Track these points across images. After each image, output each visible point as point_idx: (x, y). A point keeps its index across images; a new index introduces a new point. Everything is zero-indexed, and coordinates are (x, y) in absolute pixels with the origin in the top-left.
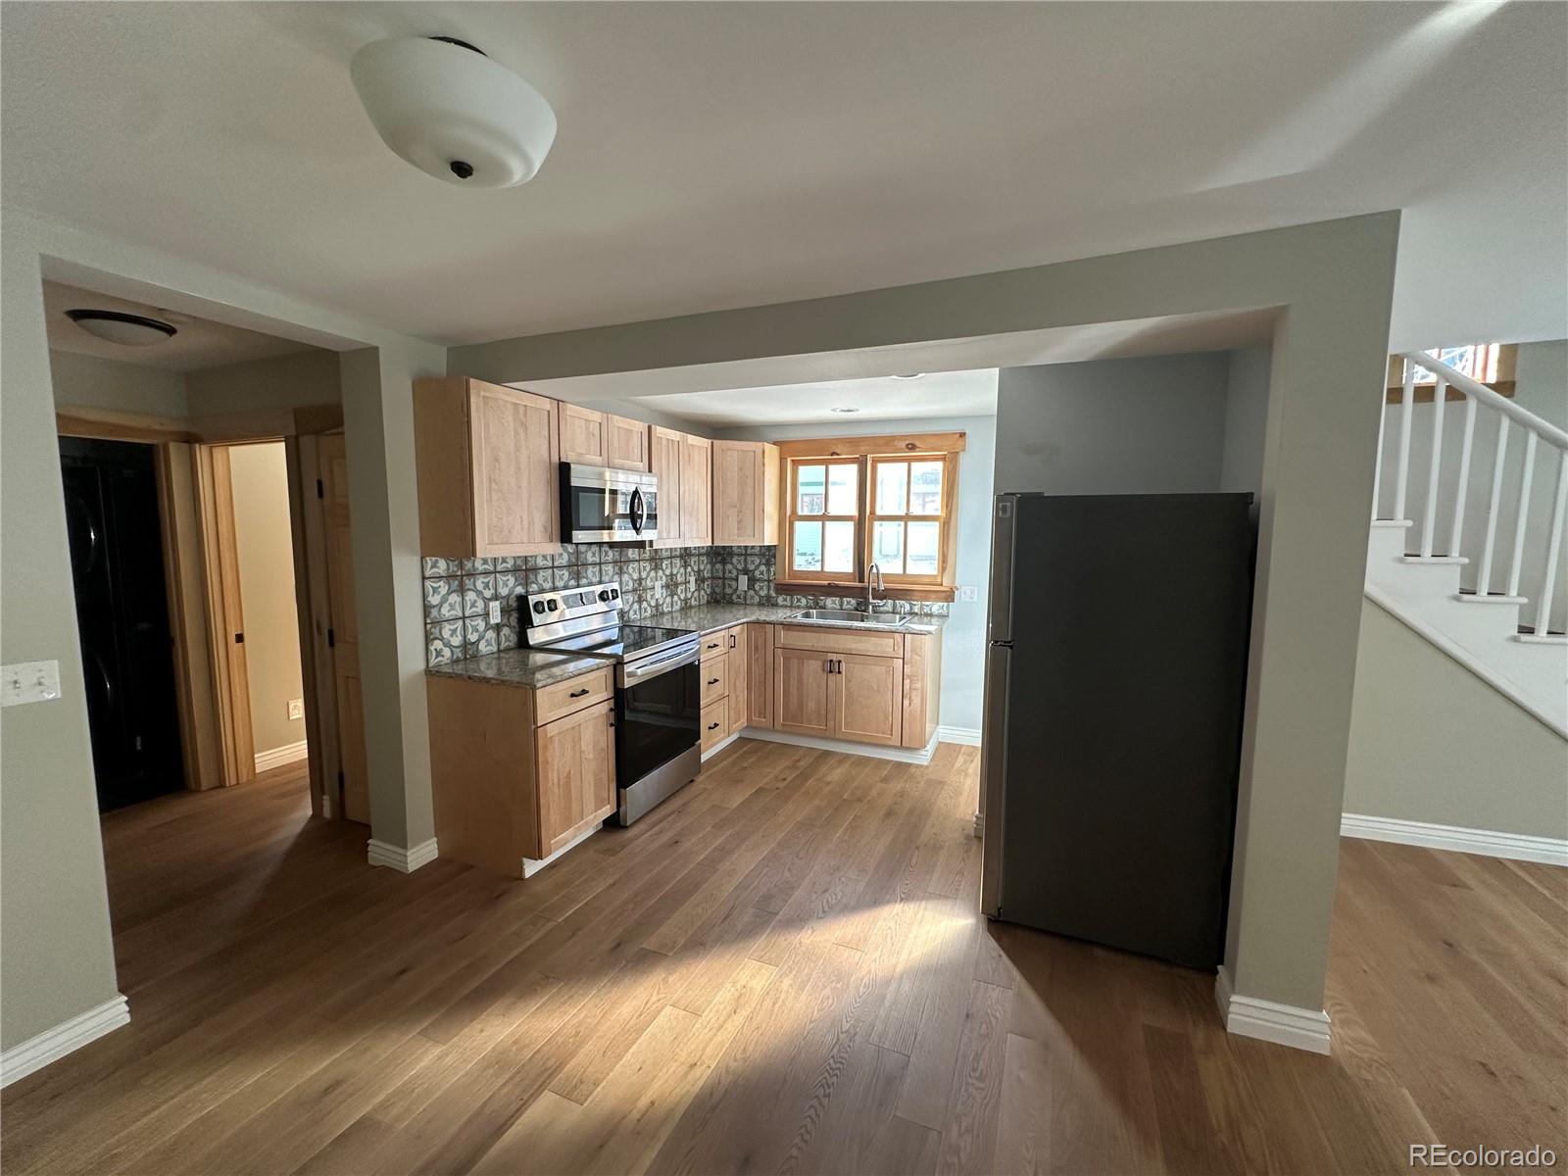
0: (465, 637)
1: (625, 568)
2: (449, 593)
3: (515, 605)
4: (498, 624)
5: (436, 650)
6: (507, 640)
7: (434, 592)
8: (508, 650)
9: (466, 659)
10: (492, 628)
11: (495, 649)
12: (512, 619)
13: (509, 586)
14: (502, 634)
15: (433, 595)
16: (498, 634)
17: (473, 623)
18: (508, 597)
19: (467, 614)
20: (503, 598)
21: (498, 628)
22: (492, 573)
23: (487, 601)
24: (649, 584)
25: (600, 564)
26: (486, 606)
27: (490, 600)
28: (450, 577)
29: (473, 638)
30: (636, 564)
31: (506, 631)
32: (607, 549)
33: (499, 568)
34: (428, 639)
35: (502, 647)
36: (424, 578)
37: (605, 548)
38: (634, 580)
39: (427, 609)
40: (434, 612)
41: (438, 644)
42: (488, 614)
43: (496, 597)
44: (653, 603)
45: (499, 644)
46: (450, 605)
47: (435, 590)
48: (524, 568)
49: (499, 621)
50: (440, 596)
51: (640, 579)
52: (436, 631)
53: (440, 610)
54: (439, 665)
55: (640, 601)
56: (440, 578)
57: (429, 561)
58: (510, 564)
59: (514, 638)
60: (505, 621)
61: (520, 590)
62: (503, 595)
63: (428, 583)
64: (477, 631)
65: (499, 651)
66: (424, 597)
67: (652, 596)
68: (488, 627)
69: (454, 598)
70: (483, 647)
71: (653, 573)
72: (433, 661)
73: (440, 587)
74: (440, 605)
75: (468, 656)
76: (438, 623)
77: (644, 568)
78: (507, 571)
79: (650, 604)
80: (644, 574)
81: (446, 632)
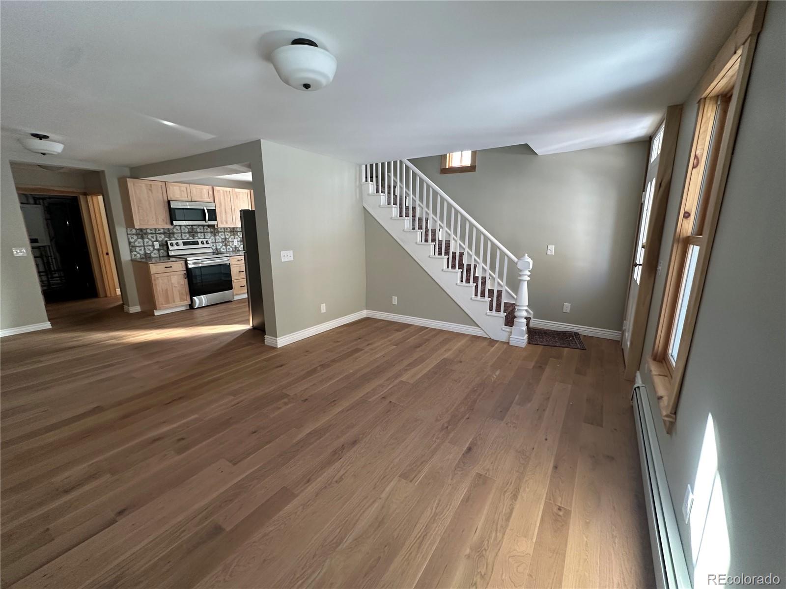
0: (145, 251)
1: (217, 234)
2: (138, 239)
3: (163, 243)
5: (134, 254)
6: (161, 253)
8: (162, 256)
10: (156, 250)
13: (161, 237)
16: (158, 252)
17: (148, 248)
18: (162, 241)
19: (145, 245)
21: (158, 250)
22: (154, 233)
23: (153, 242)
24: (230, 240)
25: (204, 232)
26: (153, 243)
28: (137, 234)
29: (149, 252)
30: (223, 233)
31: (162, 251)
32: (207, 228)
33: (157, 232)
34: (131, 251)
36: (128, 234)
37: (207, 227)
38: (222, 239)
39: (130, 243)
40: (132, 244)
42: (154, 246)
43: (157, 241)
44: (233, 247)
45: (159, 254)
46: (138, 242)
47: (132, 238)
49: (159, 248)
50: (134, 239)
51: (226, 239)
52: (134, 249)
54: (136, 259)
55: (226, 245)
56: (134, 234)
57: (129, 229)
58: (162, 231)
59: (165, 254)
60: (161, 248)
61: (166, 239)
62: (160, 240)
63: (129, 236)
64: (150, 250)
65: (159, 256)
66: (129, 239)
67: (232, 244)
68: (154, 249)
69: (140, 240)
70: (153, 255)
71: (232, 237)
72: (133, 257)
73: (134, 237)
74: (135, 242)
75: (147, 257)
76: (135, 247)
77: (227, 235)
78: (161, 233)
79: (231, 247)
80: (227, 237)
81: (138, 249)
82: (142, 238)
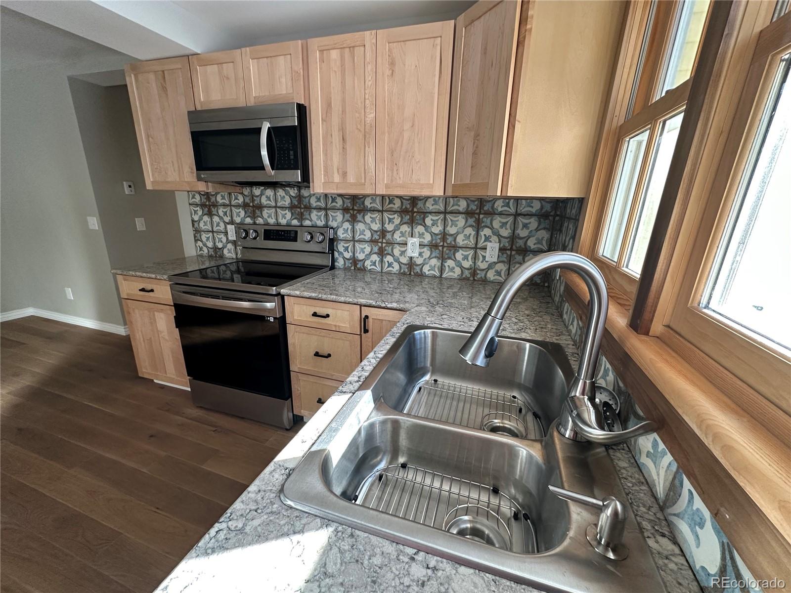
0: (215, 244)
2: (203, 215)
5: (199, 246)
10: (231, 242)
11: (234, 257)
13: (240, 216)
14: (238, 248)
15: (195, 215)
16: (235, 248)
17: (219, 236)
19: (214, 230)
20: (237, 224)
21: (234, 243)
22: (228, 206)
23: (226, 223)
24: (397, 237)
26: (226, 227)
28: (202, 206)
29: (220, 245)
30: (376, 215)
34: (196, 239)
35: (239, 257)
36: (190, 204)
38: (373, 232)
39: (193, 223)
40: (196, 225)
41: (200, 244)
42: (228, 233)
43: (232, 222)
44: (404, 260)
45: (236, 254)
46: (205, 222)
47: (196, 212)
49: (235, 238)
50: (198, 216)
51: (383, 232)
52: (199, 236)
53: (199, 224)
55: (382, 253)
56: (197, 205)
57: (191, 194)
62: (237, 222)
63: (191, 207)
64: (222, 242)
66: (192, 216)
68: (228, 241)
69: (207, 218)
70: (226, 253)
71: (405, 228)
72: (199, 252)
73: (198, 210)
74: (199, 221)
75: (217, 255)
76: (200, 231)
77: (390, 220)
79: (397, 260)
80: (389, 227)
82: (210, 214)
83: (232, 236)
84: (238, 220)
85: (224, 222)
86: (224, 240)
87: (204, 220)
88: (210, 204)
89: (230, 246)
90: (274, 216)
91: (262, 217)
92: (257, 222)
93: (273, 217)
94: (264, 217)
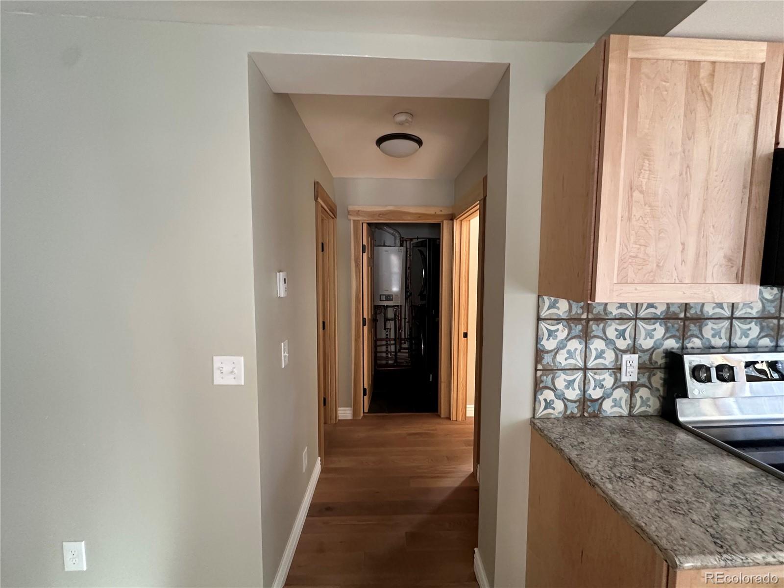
0: (584, 392)
2: (569, 338)
3: (661, 361)
4: (632, 383)
5: (545, 400)
6: (644, 402)
7: (549, 336)
8: (645, 416)
9: (582, 416)
10: (623, 385)
11: (625, 412)
12: (653, 379)
13: (655, 338)
14: (637, 395)
15: (548, 339)
16: (632, 395)
17: (597, 377)
18: (654, 349)
19: (590, 365)
20: (644, 351)
21: (632, 387)
22: (630, 319)
23: (619, 353)
26: (618, 359)
27: (625, 352)
28: (571, 320)
29: (596, 394)
31: (643, 392)
33: (642, 314)
34: (538, 387)
35: (636, 411)
36: (539, 319)
39: (539, 354)
40: (547, 358)
41: (548, 395)
42: (620, 369)
43: (633, 350)
45: (631, 407)
46: (569, 352)
47: (551, 334)
48: (682, 315)
49: (634, 378)
50: (556, 341)
52: (548, 380)
53: (555, 357)
54: (547, 418)
56: (559, 320)
57: (547, 301)
58: (659, 311)
59: (655, 405)
60: (644, 380)
61: (671, 344)
62: (645, 347)
63: (543, 325)
64: (602, 386)
65: (630, 415)
66: (537, 340)
68: (617, 384)
69: (575, 345)
70: (608, 407)
72: (541, 412)
73: (558, 330)
74: (557, 351)
75: (586, 414)
76: (551, 370)
78: (654, 319)
81: (561, 382)
82: (586, 336)
83: (630, 373)
84: (646, 343)
85: (616, 349)
86: (609, 381)
87: (568, 348)
88: (590, 317)
89: (621, 394)
90: (726, 333)
91: (701, 337)
92: (689, 345)
93: (723, 335)
94: (706, 336)
